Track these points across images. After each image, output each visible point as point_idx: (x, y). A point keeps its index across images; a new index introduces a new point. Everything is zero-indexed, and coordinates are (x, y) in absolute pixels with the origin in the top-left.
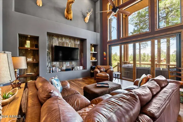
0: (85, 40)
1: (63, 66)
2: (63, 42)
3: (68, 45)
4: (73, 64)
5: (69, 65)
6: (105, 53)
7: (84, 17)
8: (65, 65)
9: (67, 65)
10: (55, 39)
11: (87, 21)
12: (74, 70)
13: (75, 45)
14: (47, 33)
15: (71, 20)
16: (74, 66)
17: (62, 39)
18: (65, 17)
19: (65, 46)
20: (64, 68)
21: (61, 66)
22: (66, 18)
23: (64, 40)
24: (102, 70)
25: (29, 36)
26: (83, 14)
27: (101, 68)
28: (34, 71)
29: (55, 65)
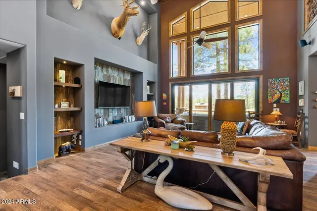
0: (141, 73)
1: (109, 117)
2: (109, 76)
3: (116, 80)
4: (122, 112)
5: (116, 114)
6: (164, 95)
7: (136, 36)
8: (111, 114)
9: (114, 114)
10: (98, 68)
11: (140, 43)
12: (124, 122)
13: (125, 80)
14: (95, 58)
15: (120, 38)
16: (123, 115)
17: (107, 71)
18: (112, 33)
19: (112, 82)
20: (111, 119)
21: (107, 117)
22: (114, 35)
23: (110, 72)
24: (168, 120)
25: (65, 62)
26: (134, 31)
27: (166, 118)
28: (67, 125)
29: (98, 114)
